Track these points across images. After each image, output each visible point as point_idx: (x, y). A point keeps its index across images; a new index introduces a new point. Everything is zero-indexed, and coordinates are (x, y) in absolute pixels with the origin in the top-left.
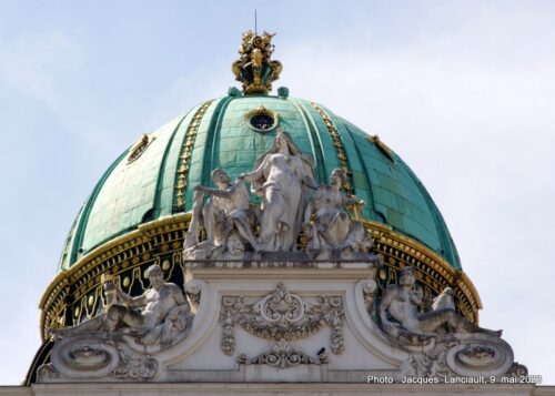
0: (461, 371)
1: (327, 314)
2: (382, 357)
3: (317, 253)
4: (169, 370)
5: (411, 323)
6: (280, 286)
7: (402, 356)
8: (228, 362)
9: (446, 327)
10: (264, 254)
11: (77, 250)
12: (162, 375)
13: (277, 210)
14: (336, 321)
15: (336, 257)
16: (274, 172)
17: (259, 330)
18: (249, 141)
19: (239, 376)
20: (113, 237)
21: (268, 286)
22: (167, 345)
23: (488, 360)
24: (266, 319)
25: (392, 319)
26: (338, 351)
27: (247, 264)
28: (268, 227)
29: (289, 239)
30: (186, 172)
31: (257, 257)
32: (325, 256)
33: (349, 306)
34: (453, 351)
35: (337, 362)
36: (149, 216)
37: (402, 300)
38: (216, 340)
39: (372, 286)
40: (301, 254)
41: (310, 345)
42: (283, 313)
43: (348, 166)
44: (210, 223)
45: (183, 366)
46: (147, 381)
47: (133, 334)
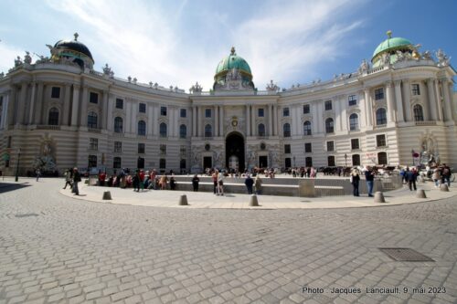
7: (245, 89)
10: (233, 79)
15: (239, 79)
18: (232, 61)
19: (231, 90)
21: (233, 82)
22: (225, 88)
24: (233, 85)
25: (243, 85)
33: (240, 84)
36: (223, 70)
39: (242, 82)
41: (237, 87)
46: (224, 91)
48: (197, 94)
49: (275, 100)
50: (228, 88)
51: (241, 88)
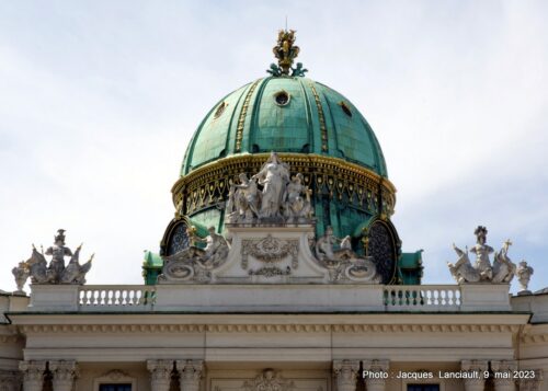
0: (352, 278)
1: (291, 249)
2: (315, 270)
3: (287, 218)
4: (218, 277)
5: (330, 254)
6: (269, 235)
7: (325, 270)
8: (244, 273)
9: (346, 255)
10: (262, 219)
11: (188, 166)
12: (214, 280)
13: (269, 195)
14: (295, 252)
15: (296, 220)
16: (269, 174)
17: (259, 257)
18: (274, 112)
19: (248, 280)
20: (209, 161)
21: (263, 235)
22: (216, 265)
23: (363, 273)
24: (263, 252)
25: (321, 251)
26: (295, 268)
27: (254, 225)
28: (265, 204)
29: (276, 208)
30: (242, 130)
31: (258, 221)
32: (291, 220)
33: (301, 245)
34: (348, 268)
35: (295, 273)
36: (223, 153)
37: (326, 242)
38: (239, 261)
39: (312, 235)
40: (278, 220)
41: (282, 265)
42: (270, 249)
43: (325, 125)
44: (237, 203)
45: (225, 275)
46: (206, 283)
47: (201, 260)
48: (56, 297)
49: (507, 340)
50: (233, 268)
51: (307, 266)
